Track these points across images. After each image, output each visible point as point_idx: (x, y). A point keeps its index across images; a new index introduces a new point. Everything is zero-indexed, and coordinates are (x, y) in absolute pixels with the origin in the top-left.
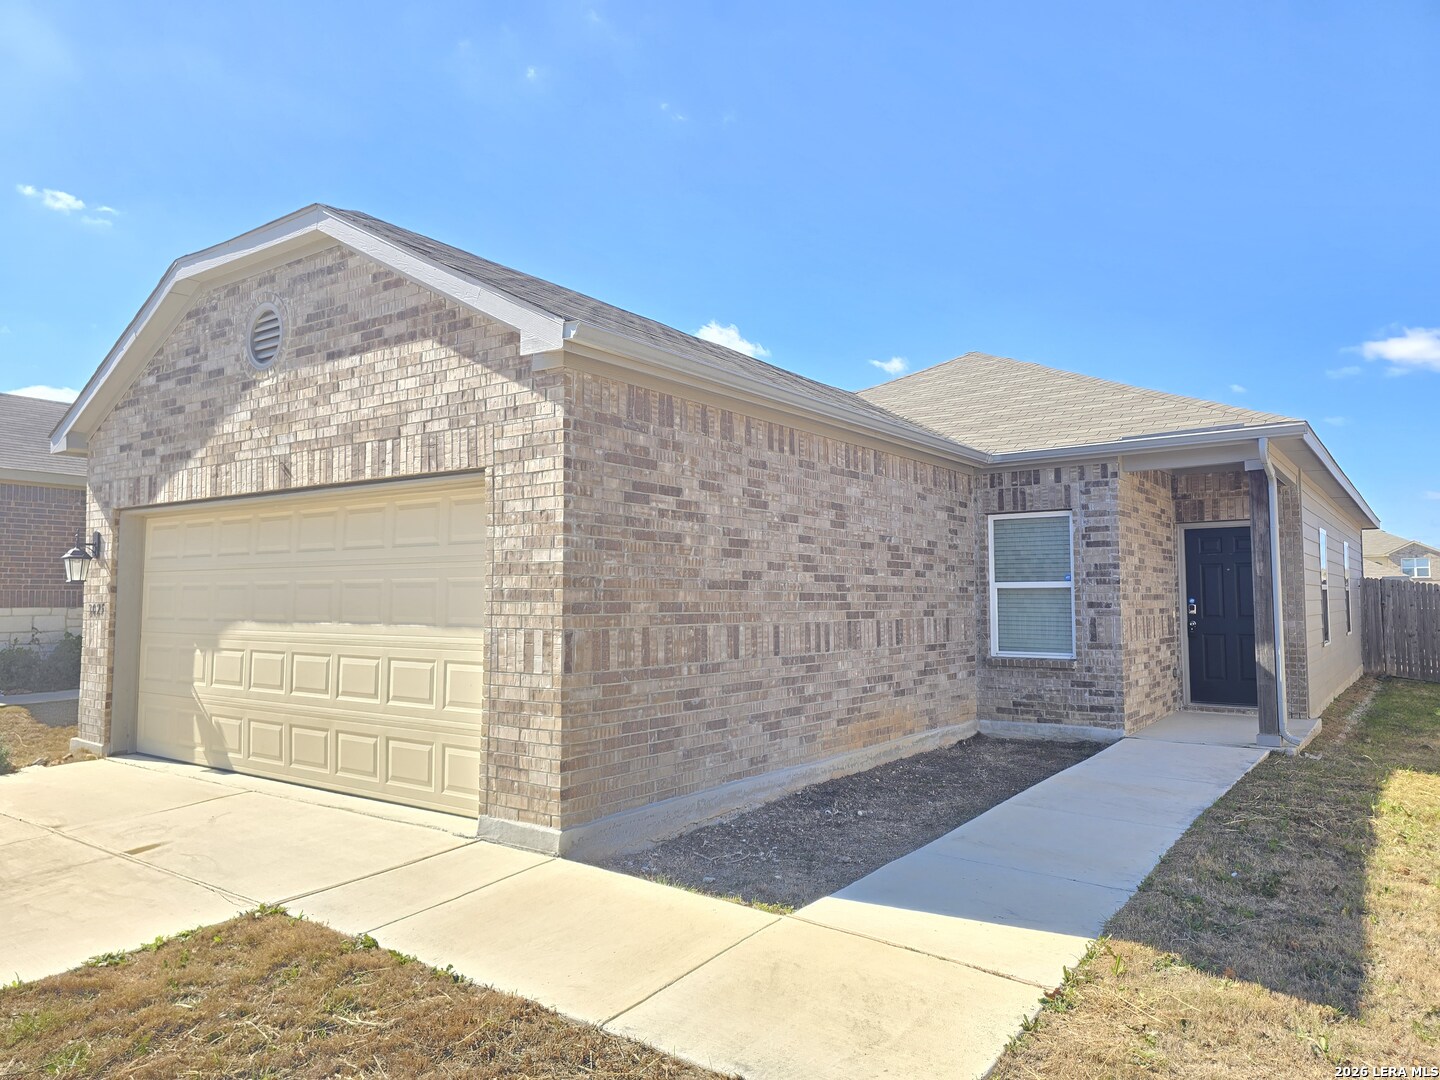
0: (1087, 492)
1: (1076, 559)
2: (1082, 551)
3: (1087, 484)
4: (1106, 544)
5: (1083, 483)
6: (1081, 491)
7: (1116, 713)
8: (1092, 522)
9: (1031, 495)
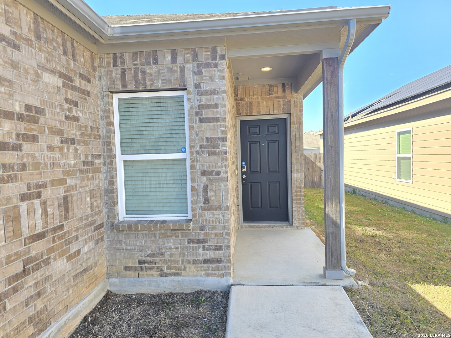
0: (199, 73)
1: (191, 134)
2: (195, 126)
3: (199, 65)
4: (216, 120)
5: (195, 64)
6: (194, 72)
7: (224, 264)
8: (204, 99)
9: (151, 75)
